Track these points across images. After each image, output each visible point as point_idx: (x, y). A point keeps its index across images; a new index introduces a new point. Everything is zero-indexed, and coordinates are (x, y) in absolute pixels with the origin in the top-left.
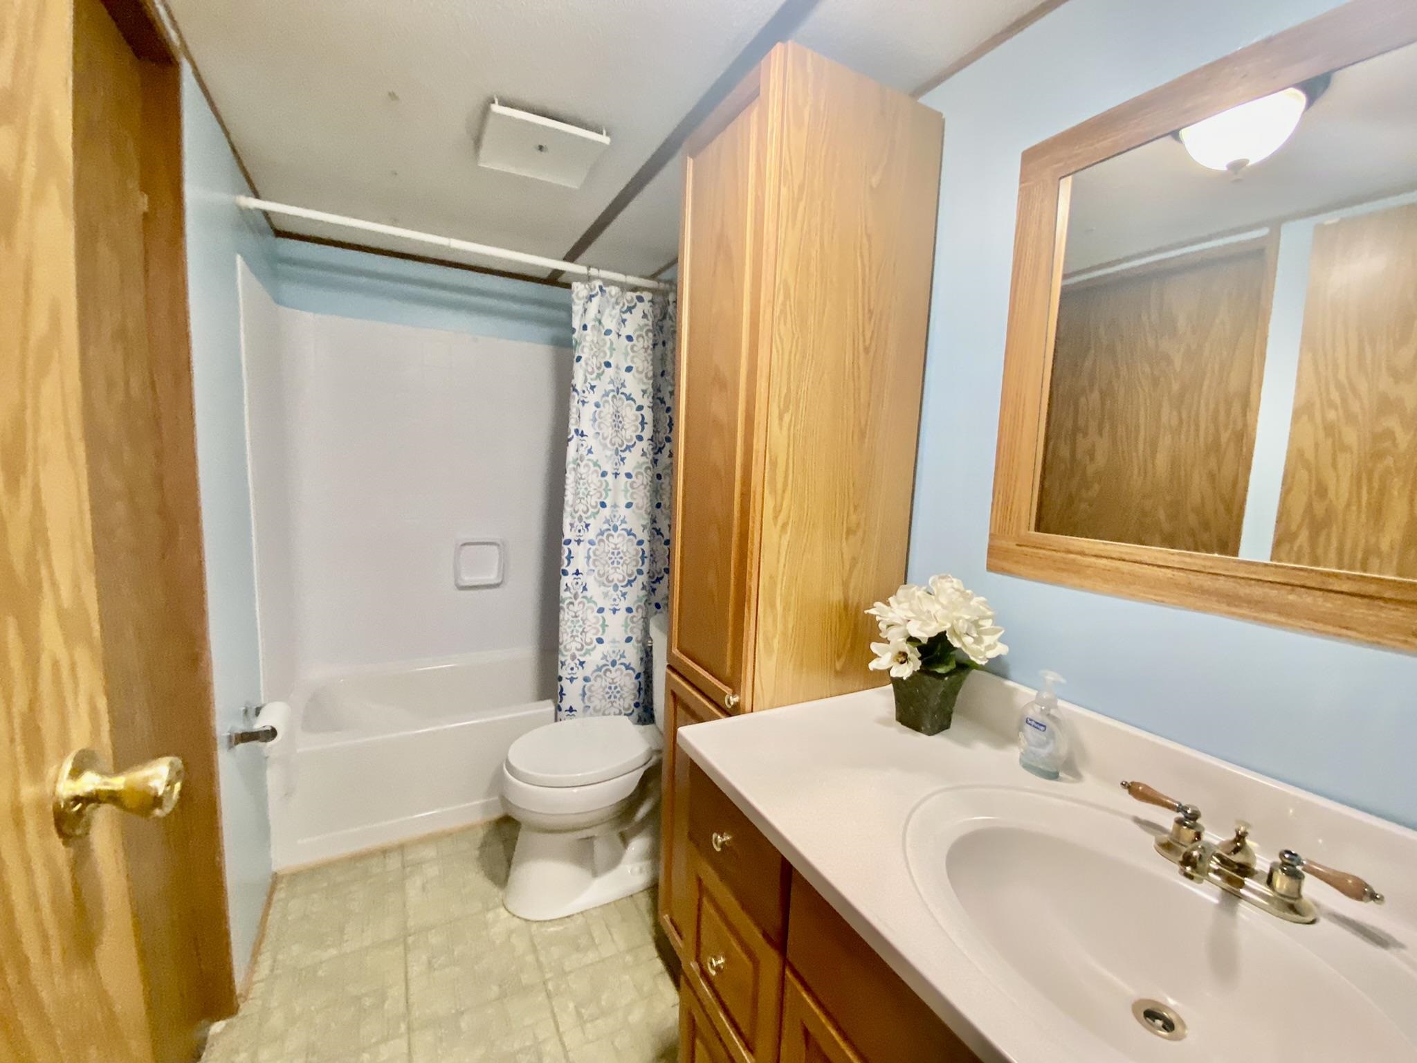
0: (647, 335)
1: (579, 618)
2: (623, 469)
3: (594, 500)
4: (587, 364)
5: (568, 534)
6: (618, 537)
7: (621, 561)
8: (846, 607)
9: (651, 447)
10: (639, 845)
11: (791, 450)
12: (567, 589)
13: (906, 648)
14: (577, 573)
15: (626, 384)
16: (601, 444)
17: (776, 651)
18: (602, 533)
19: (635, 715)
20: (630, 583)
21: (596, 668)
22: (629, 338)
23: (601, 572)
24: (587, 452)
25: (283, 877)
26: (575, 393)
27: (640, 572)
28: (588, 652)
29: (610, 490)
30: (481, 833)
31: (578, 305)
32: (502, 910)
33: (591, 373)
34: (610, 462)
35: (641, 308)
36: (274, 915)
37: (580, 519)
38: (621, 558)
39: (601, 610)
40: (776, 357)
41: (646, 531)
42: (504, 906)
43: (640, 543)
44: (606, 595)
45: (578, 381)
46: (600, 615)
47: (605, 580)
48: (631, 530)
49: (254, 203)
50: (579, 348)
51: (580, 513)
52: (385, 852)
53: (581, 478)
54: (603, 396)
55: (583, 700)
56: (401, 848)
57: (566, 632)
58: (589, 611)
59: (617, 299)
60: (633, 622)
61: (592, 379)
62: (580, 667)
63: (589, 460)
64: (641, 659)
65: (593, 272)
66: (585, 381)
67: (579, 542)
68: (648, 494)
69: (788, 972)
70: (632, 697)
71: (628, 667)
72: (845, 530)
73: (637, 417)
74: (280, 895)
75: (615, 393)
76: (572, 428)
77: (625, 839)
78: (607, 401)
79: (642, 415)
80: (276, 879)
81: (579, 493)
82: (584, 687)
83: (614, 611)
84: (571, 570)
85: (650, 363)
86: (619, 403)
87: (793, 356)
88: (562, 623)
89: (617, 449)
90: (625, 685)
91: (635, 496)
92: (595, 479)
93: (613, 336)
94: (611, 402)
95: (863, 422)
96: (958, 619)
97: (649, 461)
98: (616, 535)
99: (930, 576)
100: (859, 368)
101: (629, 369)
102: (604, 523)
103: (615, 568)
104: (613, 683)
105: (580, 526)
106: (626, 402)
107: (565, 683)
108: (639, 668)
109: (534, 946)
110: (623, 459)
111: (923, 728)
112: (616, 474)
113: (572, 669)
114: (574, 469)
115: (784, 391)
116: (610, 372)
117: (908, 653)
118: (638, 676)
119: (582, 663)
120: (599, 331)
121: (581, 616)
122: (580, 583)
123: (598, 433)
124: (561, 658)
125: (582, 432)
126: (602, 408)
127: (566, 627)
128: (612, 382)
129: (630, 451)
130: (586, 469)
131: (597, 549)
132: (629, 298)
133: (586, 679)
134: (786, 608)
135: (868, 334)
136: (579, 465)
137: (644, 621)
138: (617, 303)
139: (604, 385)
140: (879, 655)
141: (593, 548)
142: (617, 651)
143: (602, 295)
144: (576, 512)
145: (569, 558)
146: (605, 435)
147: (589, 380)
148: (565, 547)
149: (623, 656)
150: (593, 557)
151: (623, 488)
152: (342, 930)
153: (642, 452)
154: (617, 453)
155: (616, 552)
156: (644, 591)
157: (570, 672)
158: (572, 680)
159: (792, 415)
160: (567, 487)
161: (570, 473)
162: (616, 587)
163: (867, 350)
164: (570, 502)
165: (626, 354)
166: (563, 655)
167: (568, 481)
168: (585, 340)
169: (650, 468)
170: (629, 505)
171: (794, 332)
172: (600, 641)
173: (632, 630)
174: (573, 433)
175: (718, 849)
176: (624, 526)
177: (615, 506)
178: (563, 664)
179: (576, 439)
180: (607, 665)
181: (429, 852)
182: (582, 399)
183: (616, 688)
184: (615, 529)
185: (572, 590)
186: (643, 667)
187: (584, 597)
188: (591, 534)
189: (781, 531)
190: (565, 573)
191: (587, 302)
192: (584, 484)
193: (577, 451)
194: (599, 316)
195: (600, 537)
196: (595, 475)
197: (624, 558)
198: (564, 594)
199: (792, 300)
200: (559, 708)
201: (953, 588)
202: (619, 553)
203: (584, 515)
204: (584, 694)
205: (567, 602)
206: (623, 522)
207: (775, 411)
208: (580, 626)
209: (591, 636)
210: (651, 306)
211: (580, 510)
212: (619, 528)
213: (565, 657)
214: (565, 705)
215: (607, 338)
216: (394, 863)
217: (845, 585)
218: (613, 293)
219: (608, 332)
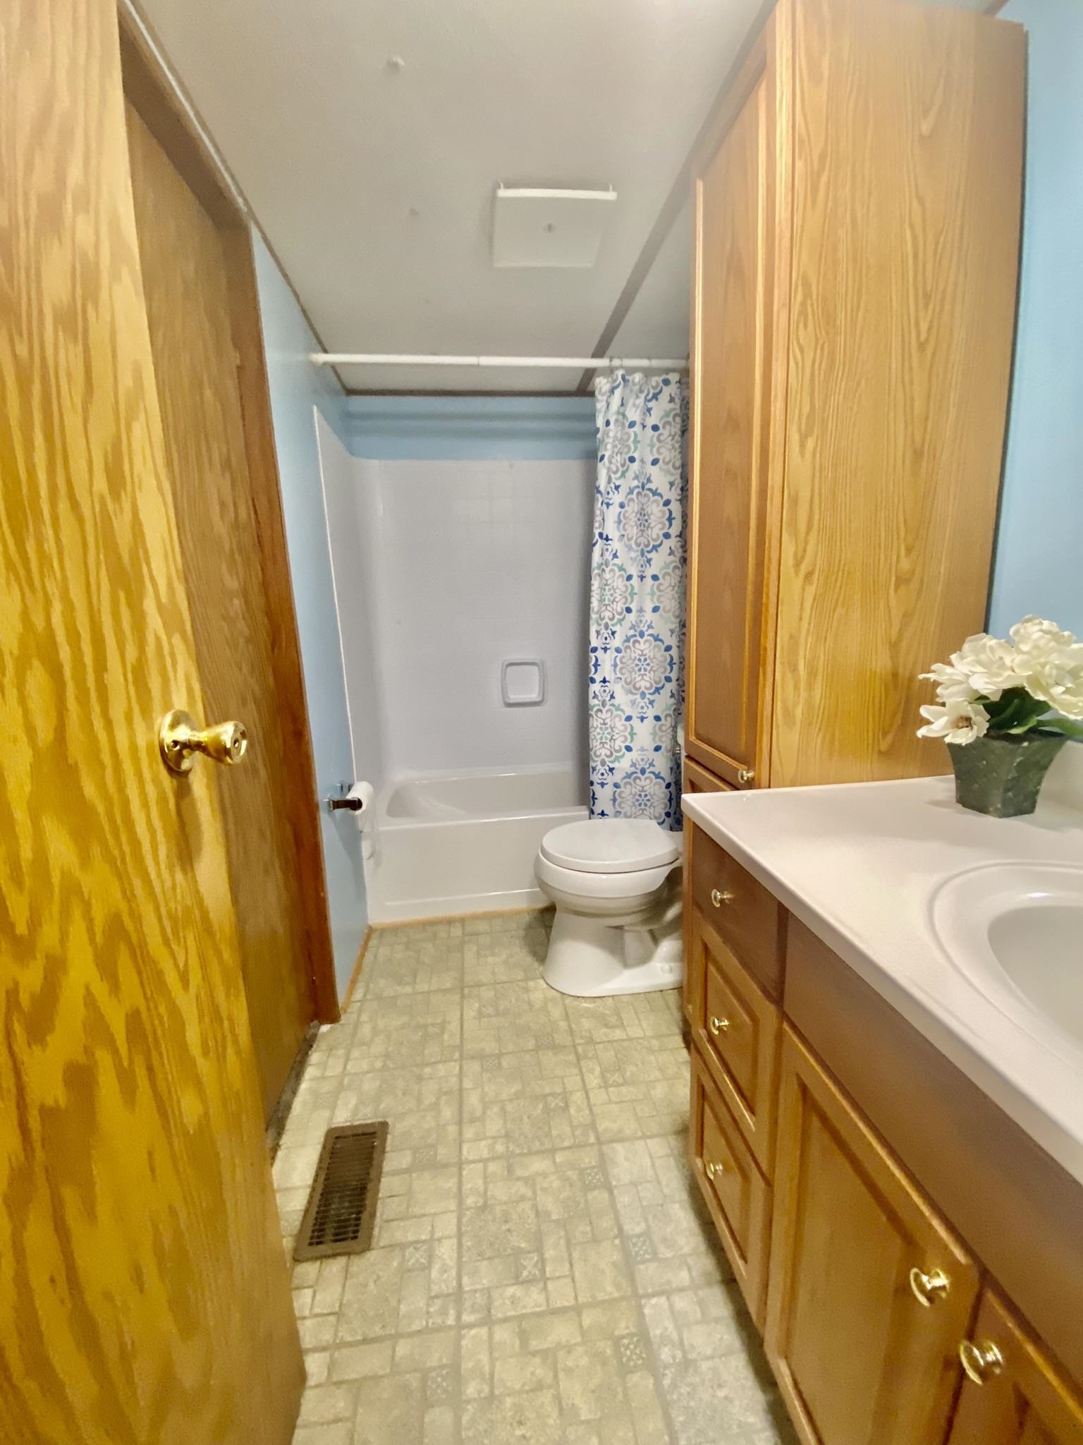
0: (674, 420)
1: (608, 726)
2: (649, 572)
3: (619, 607)
4: (610, 462)
5: (594, 642)
6: (645, 643)
7: (648, 668)
8: (895, 675)
9: (679, 544)
10: (669, 946)
11: (817, 480)
12: (595, 696)
13: (969, 710)
14: (604, 681)
15: (652, 478)
16: (626, 546)
17: (798, 724)
18: (628, 640)
19: (667, 824)
20: (657, 690)
21: (625, 775)
22: (655, 428)
23: (628, 680)
24: (612, 556)
25: (376, 930)
26: (599, 495)
27: (668, 679)
28: (617, 759)
29: (636, 594)
30: (526, 919)
31: (602, 401)
32: (541, 981)
33: (615, 473)
34: (635, 564)
35: (667, 391)
36: (369, 957)
37: (607, 627)
38: (648, 665)
39: (629, 718)
40: (794, 368)
41: (674, 635)
42: (543, 978)
43: (668, 649)
44: (633, 702)
45: (602, 483)
46: (627, 723)
47: (632, 688)
48: (658, 635)
49: (322, 358)
50: (602, 447)
51: (607, 620)
52: (450, 922)
53: (606, 585)
54: (629, 494)
55: (614, 805)
56: (462, 921)
57: (595, 738)
58: (617, 719)
59: (641, 386)
60: (662, 731)
61: (617, 479)
62: (610, 774)
63: (614, 565)
64: (671, 769)
65: (616, 362)
66: (609, 481)
67: (605, 649)
68: (676, 596)
69: (786, 1026)
70: (663, 806)
71: (658, 776)
72: (893, 579)
73: (663, 512)
74: (373, 942)
75: (640, 490)
76: (597, 532)
77: (656, 940)
78: (632, 500)
79: (669, 510)
80: (371, 930)
81: (604, 600)
82: (615, 792)
83: (642, 719)
84: (598, 677)
85: (679, 450)
86: (644, 500)
87: (817, 365)
88: (591, 730)
89: (642, 550)
90: (655, 794)
91: (662, 599)
92: (620, 583)
93: (637, 428)
94: (636, 501)
95: (918, 439)
96: (1043, 665)
97: (677, 559)
98: (642, 641)
99: (1011, 626)
100: (911, 369)
101: (655, 462)
102: (630, 629)
103: (642, 675)
104: (643, 791)
105: (605, 633)
106: (652, 498)
107: (597, 788)
108: (669, 778)
109: (567, 1014)
110: (649, 561)
111: (991, 809)
112: (642, 578)
113: (602, 774)
114: (599, 575)
115: (806, 409)
116: (635, 466)
117: (972, 716)
118: (668, 786)
119: (611, 770)
120: (623, 425)
121: (609, 724)
122: (607, 691)
123: (624, 535)
124: (592, 764)
125: (607, 536)
126: (627, 508)
127: (595, 733)
128: (636, 477)
129: (657, 551)
130: (612, 574)
131: (623, 657)
132: (654, 384)
133: (616, 785)
134: (812, 673)
135: (924, 327)
136: (603, 570)
137: (673, 731)
138: (641, 391)
139: (630, 482)
140: (932, 720)
141: (620, 655)
142: (646, 760)
143: (624, 386)
144: (602, 619)
145: (596, 665)
146: (630, 536)
147: (613, 480)
148: (592, 655)
149: (652, 765)
150: (620, 665)
151: (649, 591)
152: (415, 977)
153: (669, 551)
154: (642, 555)
155: (642, 658)
156: (673, 699)
157: (601, 777)
158: (603, 785)
159: (817, 438)
160: (593, 594)
161: (595, 579)
162: (643, 695)
163: (922, 346)
164: (596, 609)
165: (652, 446)
166: (594, 761)
167: (594, 588)
168: (608, 437)
169: (678, 568)
170: (655, 609)
171: (819, 335)
172: (629, 749)
173: (660, 740)
174: (597, 536)
175: (718, 905)
176: (651, 631)
177: (641, 610)
178: (594, 769)
179: (600, 543)
180: (636, 773)
181: (482, 927)
182: (606, 501)
183: (646, 796)
184: (642, 634)
185: (600, 698)
186: (673, 777)
187: (613, 705)
188: (617, 642)
189: (805, 581)
190: (593, 681)
191: (610, 396)
192: (609, 590)
193: (602, 555)
194: (622, 410)
195: (627, 644)
196: (620, 580)
197: (652, 665)
198: (593, 702)
199: (814, 296)
200: (592, 812)
201: (1041, 630)
202: (645, 660)
203: (610, 623)
204: (614, 800)
205: (595, 709)
206: (650, 627)
207: (795, 438)
208: (609, 734)
209: (619, 743)
210: (678, 388)
211: (606, 617)
212: (646, 633)
213: (595, 763)
214: (597, 809)
215: (632, 430)
216: (457, 931)
217: (894, 647)
218: (637, 380)
219: (632, 425)
